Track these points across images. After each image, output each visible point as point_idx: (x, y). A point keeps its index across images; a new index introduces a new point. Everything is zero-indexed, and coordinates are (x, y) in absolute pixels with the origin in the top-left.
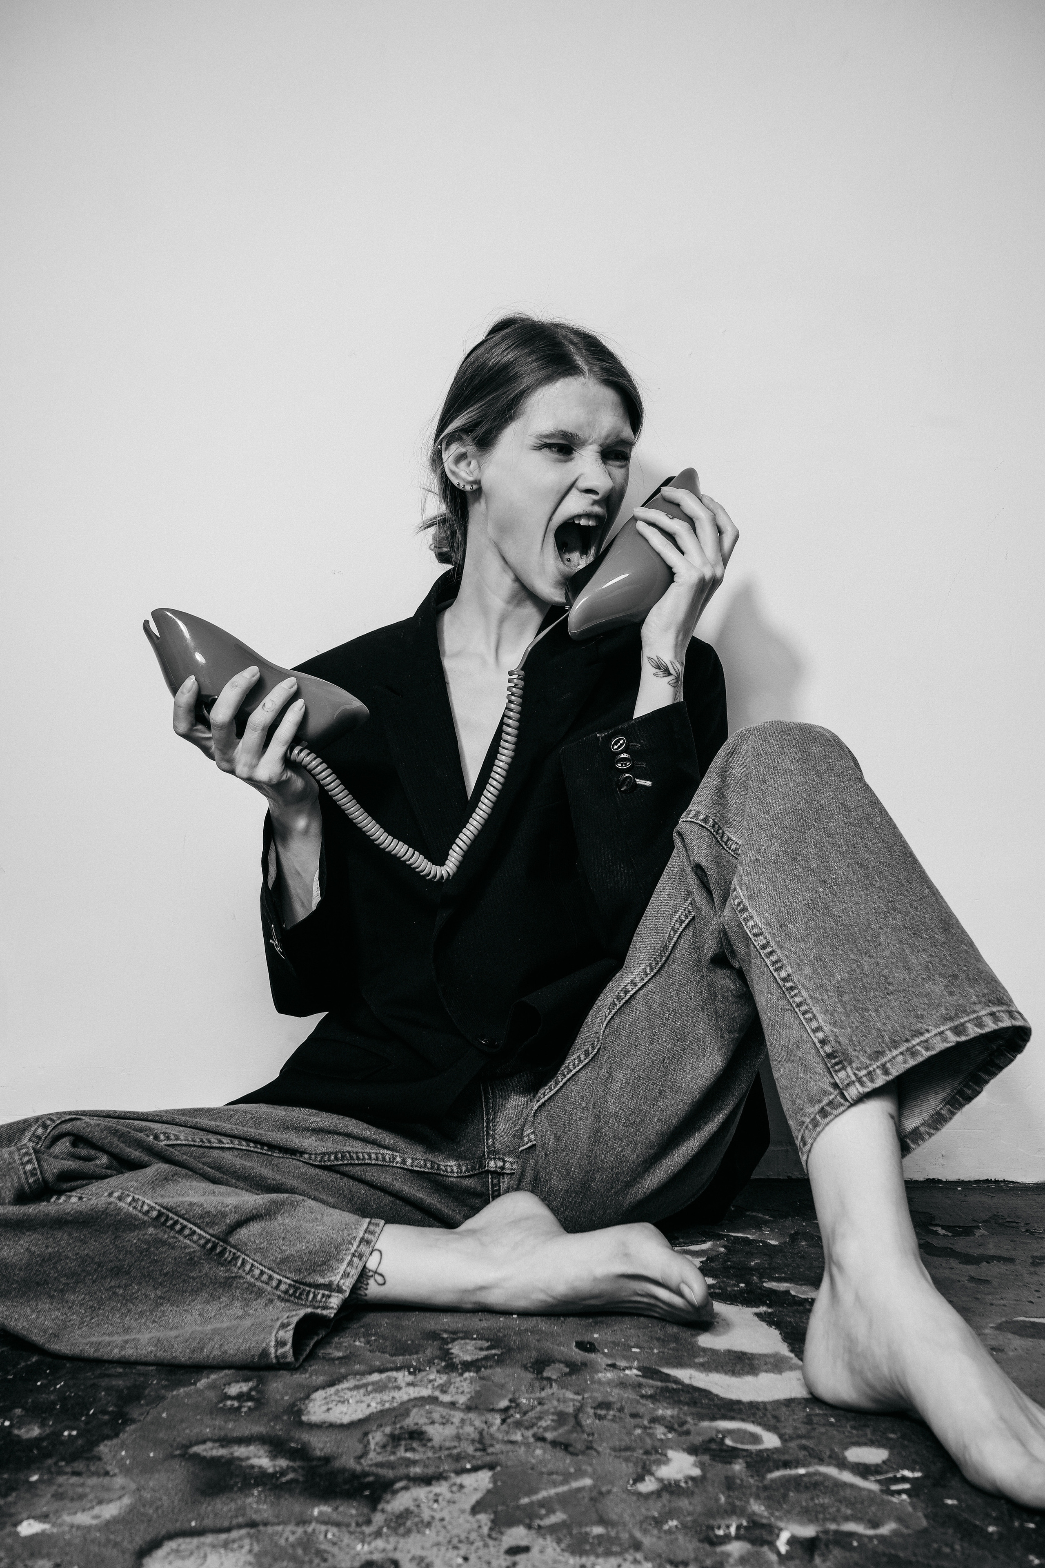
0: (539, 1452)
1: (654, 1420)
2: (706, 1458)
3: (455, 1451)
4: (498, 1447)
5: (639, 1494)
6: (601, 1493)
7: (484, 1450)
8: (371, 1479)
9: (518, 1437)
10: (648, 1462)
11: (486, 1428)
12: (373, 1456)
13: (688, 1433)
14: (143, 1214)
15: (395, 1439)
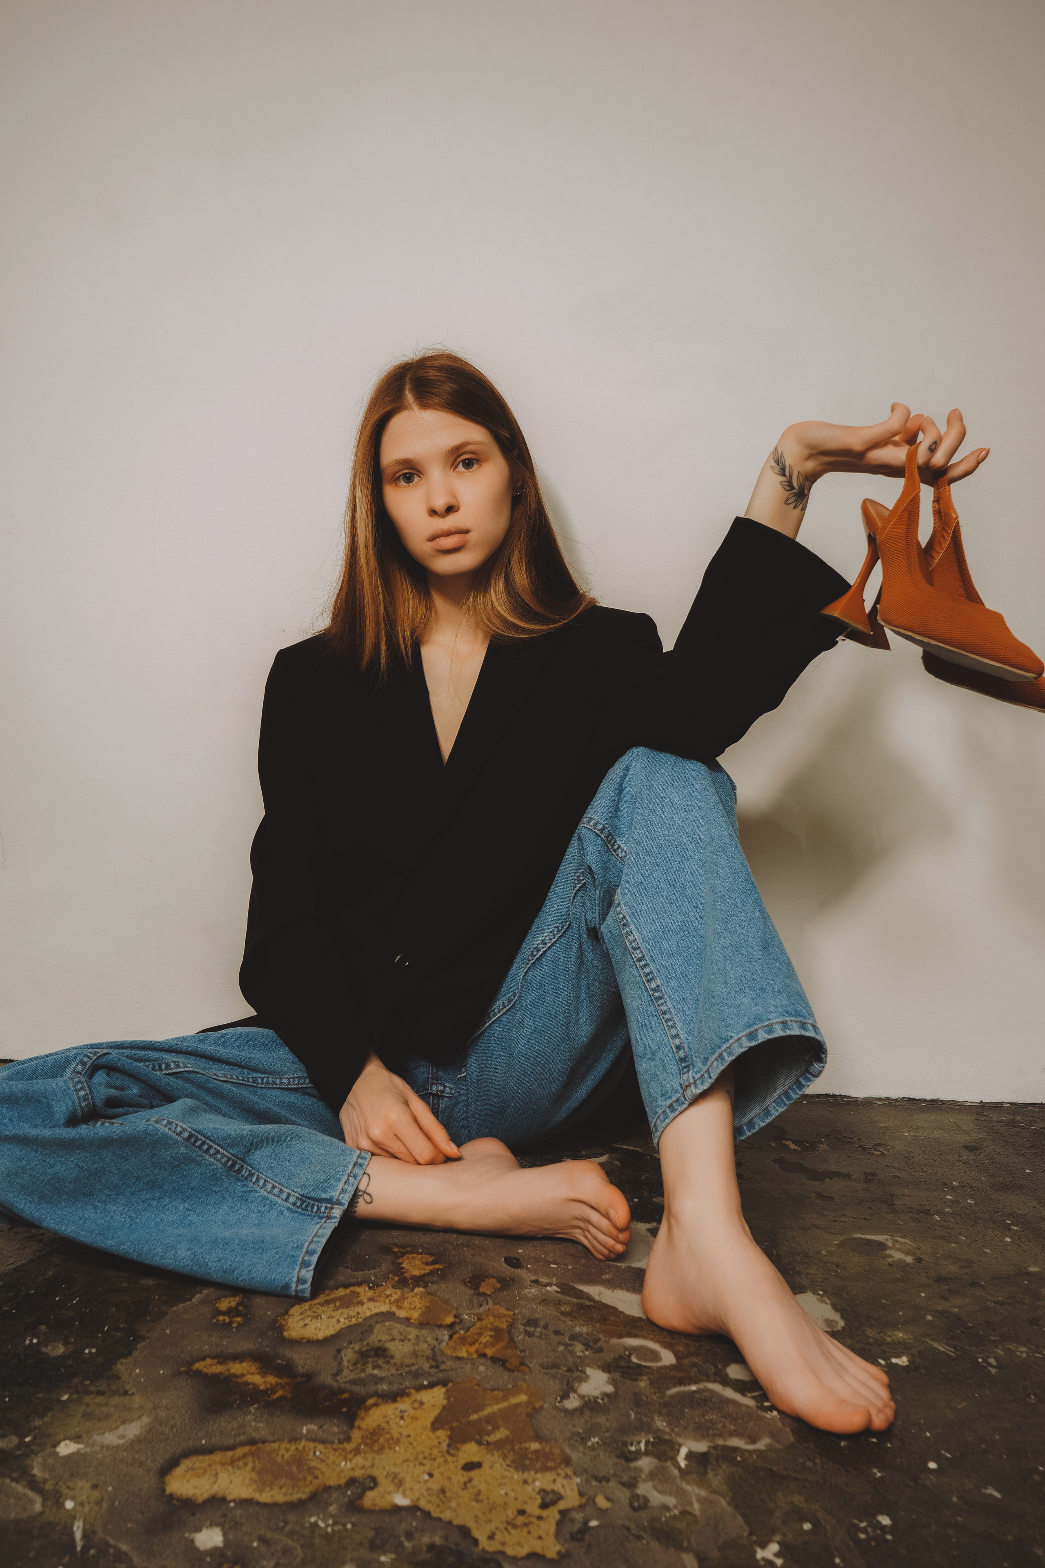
0: (482, 1368)
1: (574, 1337)
2: (617, 1375)
3: (414, 1368)
4: (449, 1364)
5: (566, 1411)
6: (534, 1409)
7: (437, 1367)
8: (346, 1395)
9: (463, 1353)
10: (571, 1379)
11: (437, 1345)
12: (347, 1374)
13: (601, 1350)
14: (177, 1134)
15: (363, 1355)
